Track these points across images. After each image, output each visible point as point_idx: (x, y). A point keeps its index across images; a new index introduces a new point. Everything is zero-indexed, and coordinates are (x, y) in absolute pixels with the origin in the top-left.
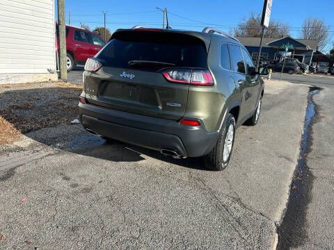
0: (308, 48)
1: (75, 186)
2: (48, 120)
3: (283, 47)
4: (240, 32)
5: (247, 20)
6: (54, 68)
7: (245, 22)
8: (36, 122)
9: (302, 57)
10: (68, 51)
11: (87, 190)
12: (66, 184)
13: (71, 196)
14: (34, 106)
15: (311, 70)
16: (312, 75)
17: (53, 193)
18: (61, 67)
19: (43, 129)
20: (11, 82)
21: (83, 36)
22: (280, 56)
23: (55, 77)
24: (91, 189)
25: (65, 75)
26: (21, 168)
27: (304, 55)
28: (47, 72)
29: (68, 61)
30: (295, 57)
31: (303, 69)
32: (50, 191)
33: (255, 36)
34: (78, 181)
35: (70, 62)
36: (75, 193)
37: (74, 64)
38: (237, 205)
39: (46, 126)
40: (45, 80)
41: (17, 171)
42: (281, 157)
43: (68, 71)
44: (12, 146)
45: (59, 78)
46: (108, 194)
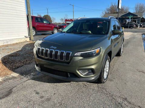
0: (139, 16)
1: (42, 97)
2: (27, 61)
3: (128, 17)
4: (107, 12)
5: (110, 6)
6: (27, 35)
7: (109, 7)
8: (21, 62)
9: (136, 21)
10: (33, 27)
11: (48, 100)
12: (37, 97)
13: (41, 104)
14: (19, 55)
15: (141, 26)
16: (141, 28)
17: (31, 103)
18: (31, 35)
19: (25, 66)
20: (9, 43)
21: (39, 20)
22: (126, 21)
23: (28, 39)
24: (50, 98)
25: (32, 38)
26: (15, 88)
27: (137, 20)
28: (24, 37)
29: (33, 31)
30: (133, 21)
31: (137, 26)
32: (30, 101)
33: (114, 13)
34: (43, 94)
35: (34, 32)
36: (43, 102)
37: (36, 33)
38: (126, 102)
39: (26, 64)
40: (24, 41)
41: (13, 90)
42: (140, 72)
43: (34, 36)
44: (10, 76)
45: (30, 39)
46: (59, 101)
